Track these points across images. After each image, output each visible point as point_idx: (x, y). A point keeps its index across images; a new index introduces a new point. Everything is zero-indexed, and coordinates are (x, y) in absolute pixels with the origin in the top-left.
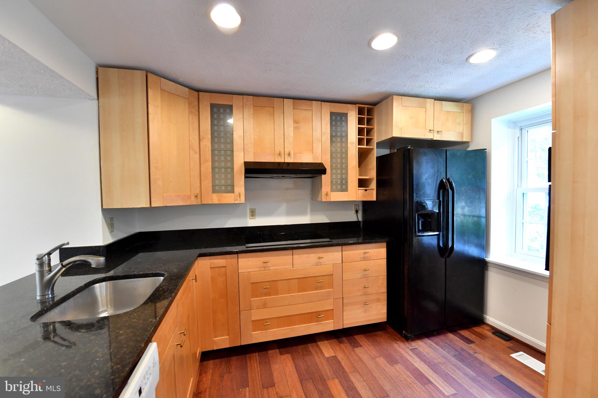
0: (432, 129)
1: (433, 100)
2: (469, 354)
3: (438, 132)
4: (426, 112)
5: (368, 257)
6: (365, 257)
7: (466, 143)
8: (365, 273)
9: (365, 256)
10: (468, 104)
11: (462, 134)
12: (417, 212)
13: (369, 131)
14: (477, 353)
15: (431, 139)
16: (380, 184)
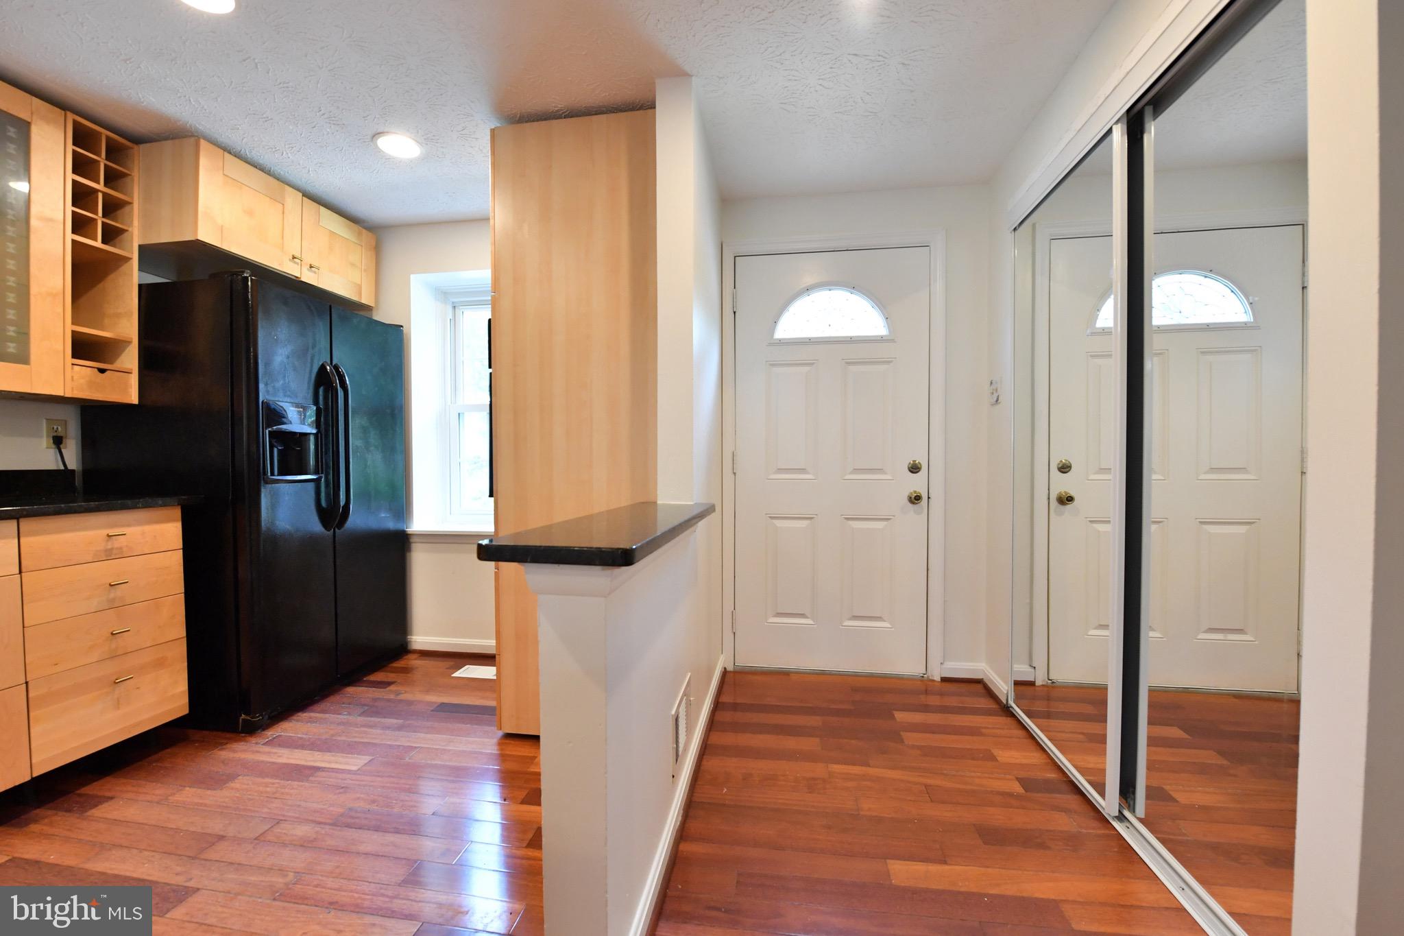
0: (298, 255)
1: (301, 194)
2: (389, 700)
3: (311, 267)
4: (283, 213)
5: (121, 548)
6: (112, 549)
7: (368, 308)
8: (112, 595)
9: (109, 547)
10: (370, 234)
11: (359, 288)
12: (268, 426)
13: (112, 207)
14: (402, 693)
15: (297, 277)
16: (149, 362)
